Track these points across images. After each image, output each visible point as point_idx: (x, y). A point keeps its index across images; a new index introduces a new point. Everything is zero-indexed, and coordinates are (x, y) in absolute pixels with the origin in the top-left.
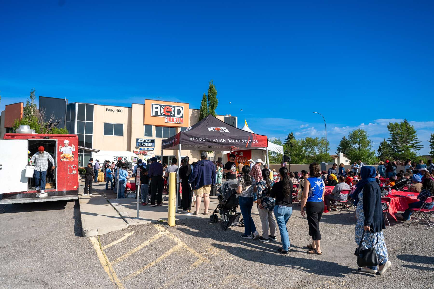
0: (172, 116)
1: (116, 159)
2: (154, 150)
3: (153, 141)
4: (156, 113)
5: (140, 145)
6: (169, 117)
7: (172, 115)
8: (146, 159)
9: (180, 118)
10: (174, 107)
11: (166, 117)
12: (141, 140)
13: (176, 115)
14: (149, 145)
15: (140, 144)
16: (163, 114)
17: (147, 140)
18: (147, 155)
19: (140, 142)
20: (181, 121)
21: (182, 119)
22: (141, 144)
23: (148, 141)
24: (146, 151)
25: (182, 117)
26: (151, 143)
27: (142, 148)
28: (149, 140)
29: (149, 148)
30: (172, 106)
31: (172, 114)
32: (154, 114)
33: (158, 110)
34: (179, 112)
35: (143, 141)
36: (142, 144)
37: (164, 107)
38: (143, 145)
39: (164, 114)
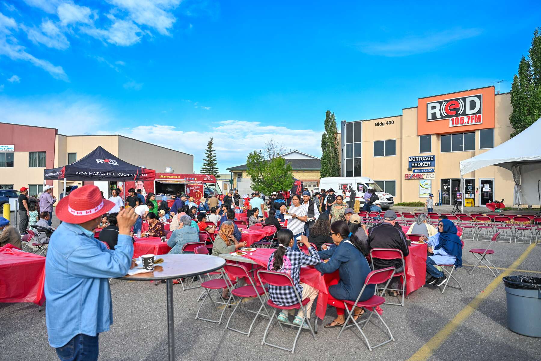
0: (459, 115)
1: (340, 187)
2: (433, 171)
3: (431, 158)
4: (434, 115)
5: (413, 166)
6: (455, 118)
7: (461, 114)
8: (422, 185)
9: (474, 115)
10: (464, 99)
11: (451, 119)
12: (414, 159)
13: (468, 111)
14: (425, 165)
15: (412, 164)
16: (444, 115)
18: (423, 179)
19: (413, 161)
20: (478, 119)
21: (480, 116)
23: (423, 159)
24: (422, 174)
25: (479, 112)
26: (428, 161)
27: (416, 170)
29: (425, 170)
30: (459, 99)
31: (460, 112)
32: (431, 118)
33: (437, 111)
34: (473, 105)
35: (417, 159)
36: (415, 164)
37: (446, 103)
38: (417, 165)
39: (446, 115)
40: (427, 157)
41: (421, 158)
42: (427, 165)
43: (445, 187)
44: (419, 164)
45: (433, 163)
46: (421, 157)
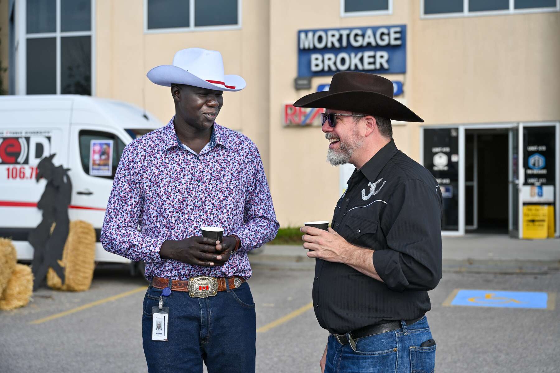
3: (393, 36)
5: (314, 69)
12: (320, 39)
14: (367, 67)
15: (314, 62)
17: (356, 35)
19: (315, 50)
22: (323, 61)
23: (360, 38)
26: (378, 48)
28: (369, 32)
35: (335, 40)
36: (327, 62)
38: (335, 63)
40: (375, 29)
41: (348, 36)
42: (374, 63)
43: (440, 161)
44: (343, 61)
45: (397, 55)
46: (351, 29)
